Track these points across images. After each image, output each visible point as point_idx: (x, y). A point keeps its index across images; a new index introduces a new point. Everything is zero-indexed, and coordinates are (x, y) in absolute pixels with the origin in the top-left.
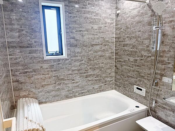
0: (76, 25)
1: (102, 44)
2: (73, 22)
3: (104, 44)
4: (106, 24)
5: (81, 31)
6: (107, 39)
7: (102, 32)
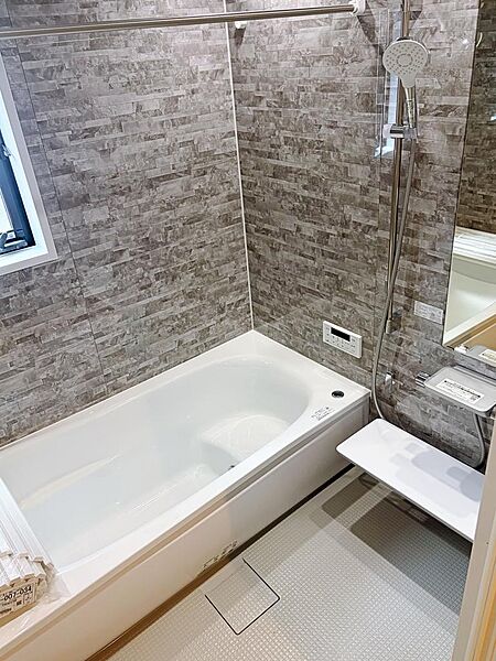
0: (69, 111)
1: (188, 172)
2: (51, 95)
3: (198, 166)
4: (193, 79)
5: (92, 131)
6: (208, 146)
7: (184, 121)
